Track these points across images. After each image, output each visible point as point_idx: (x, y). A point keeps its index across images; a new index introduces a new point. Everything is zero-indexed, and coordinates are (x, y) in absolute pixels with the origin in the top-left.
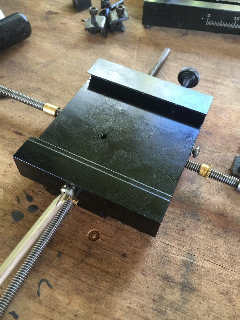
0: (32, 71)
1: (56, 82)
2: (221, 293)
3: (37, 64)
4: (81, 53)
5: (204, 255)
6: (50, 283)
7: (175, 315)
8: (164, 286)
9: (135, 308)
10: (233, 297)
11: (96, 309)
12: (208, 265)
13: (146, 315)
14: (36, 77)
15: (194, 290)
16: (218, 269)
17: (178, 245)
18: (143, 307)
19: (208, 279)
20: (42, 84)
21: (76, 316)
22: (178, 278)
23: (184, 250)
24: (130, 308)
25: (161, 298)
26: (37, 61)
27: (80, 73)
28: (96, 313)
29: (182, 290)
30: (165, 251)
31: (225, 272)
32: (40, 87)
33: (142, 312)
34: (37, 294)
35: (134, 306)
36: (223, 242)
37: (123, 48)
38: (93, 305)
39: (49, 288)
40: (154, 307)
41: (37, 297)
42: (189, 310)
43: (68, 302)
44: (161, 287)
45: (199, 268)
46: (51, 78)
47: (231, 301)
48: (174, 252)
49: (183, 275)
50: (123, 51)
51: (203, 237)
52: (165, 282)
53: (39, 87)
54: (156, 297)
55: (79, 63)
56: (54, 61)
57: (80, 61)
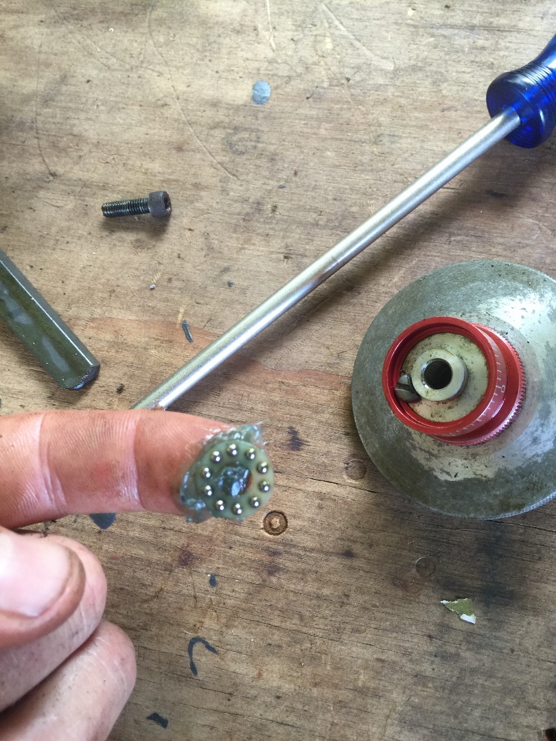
0: (21, 126)
1: (88, 143)
3: (26, 99)
6: (210, 642)
7: (478, 657)
9: (393, 658)
11: (314, 676)
12: (536, 537)
13: (418, 668)
14: (36, 141)
15: (512, 596)
18: (410, 654)
20: (56, 159)
22: (474, 580)
24: (382, 661)
25: (444, 627)
26: (24, 91)
27: (140, 98)
28: (316, 685)
29: (487, 604)
30: (435, 525)
32: (53, 169)
33: (409, 665)
34: (190, 671)
35: (389, 656)
38: (307, 670)
39: (212, 653)
40: (431, 649)
41: (193, 676)
42: (507, 642)
43: (256, 672)
45: (517, 547)
46: (71, 134)
48: (456, 523)
49: (483, 571)
53: (50, 168)
54: (432, 629)
55: (128, 67)
56: (64, 79)
57: (128, 59)
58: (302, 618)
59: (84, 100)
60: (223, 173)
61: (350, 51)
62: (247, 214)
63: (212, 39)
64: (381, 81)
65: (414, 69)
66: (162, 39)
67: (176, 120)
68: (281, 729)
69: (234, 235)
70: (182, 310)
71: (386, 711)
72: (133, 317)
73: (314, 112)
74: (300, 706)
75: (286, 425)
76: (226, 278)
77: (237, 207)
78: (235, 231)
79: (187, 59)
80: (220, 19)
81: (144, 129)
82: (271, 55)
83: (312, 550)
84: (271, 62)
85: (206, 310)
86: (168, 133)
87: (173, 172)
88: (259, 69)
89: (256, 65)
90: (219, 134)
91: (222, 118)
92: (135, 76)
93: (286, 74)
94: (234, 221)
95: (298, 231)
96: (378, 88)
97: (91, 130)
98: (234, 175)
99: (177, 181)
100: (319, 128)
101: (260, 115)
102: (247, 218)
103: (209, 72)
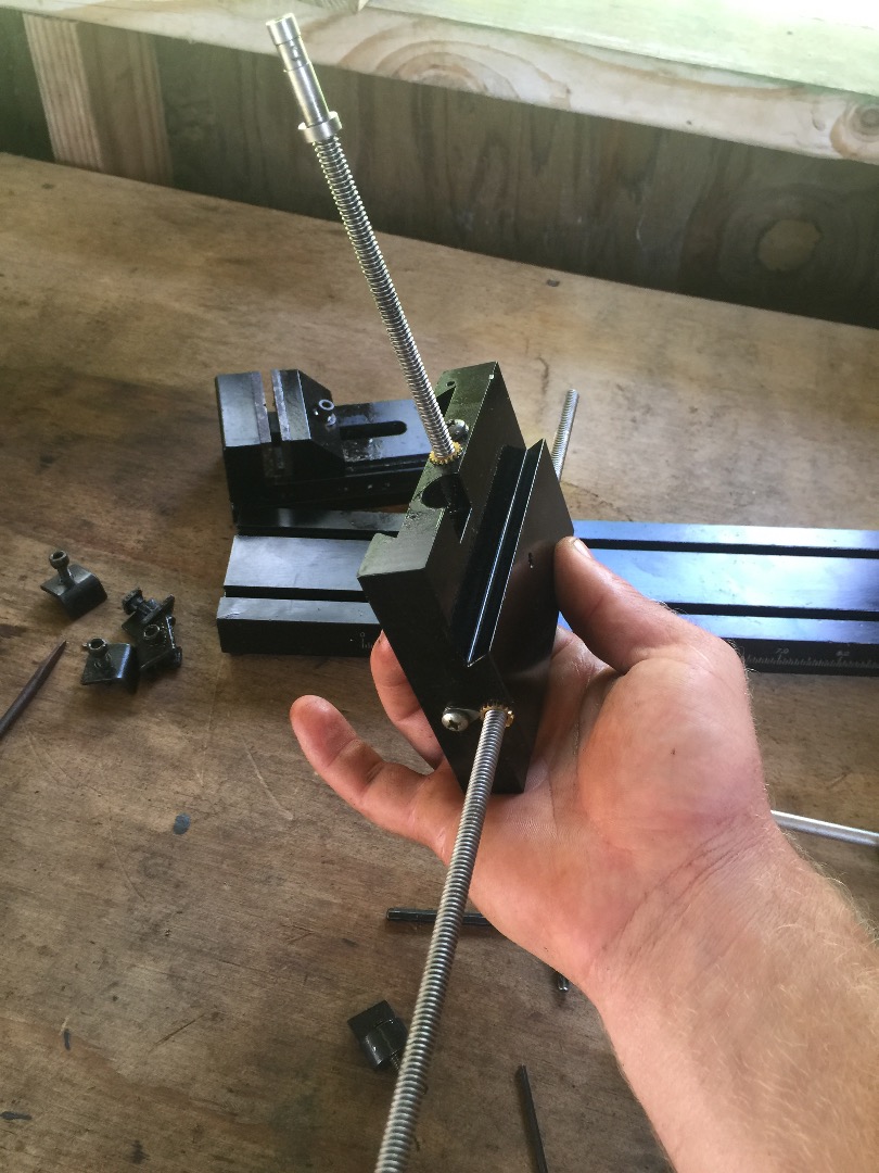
1: (22, 850)
4: (81, 752)
27: (78, 814)
37: (179, 723)
46: (10, 839)
50: (179, 733)
55: (75, 784)
56: (16, 787)
57: (76, 777)
59: (29, 809)
60: (133, 893)
61: (261, 799)
62: (145, 934)
63: (152, 770)
64: (281, 829)
65: (310, 822)
66: (110, 763)
67: (104, 839)
69: (129, 952)
70: (67, 1019)
72: (23, 1020)
73: (221, 848)
75: (135, 1138)
76: (113, 992)
77: (138, 926)
78: (131, 949)
79: (127, 785)
80: (163, 753)
81: (74, 844)
82: (197, 791)
84: (198, 797)
85: (89, 1020)
86: (94, 850)
87: (89, 888)
88: (184, 803)
89: (183, 798)
90: (138, 856)
91: (145, 843)
92: (79, 793)
93: (206, 810)
94: (132, 939)
95: (185, 955)
96: (277, 834)
97: (28, 839)
98: (141, 896)
99: (91, 895)
100: (222, 863)
101: (177, 844)
102: (144, 938)
103: (143, 799)
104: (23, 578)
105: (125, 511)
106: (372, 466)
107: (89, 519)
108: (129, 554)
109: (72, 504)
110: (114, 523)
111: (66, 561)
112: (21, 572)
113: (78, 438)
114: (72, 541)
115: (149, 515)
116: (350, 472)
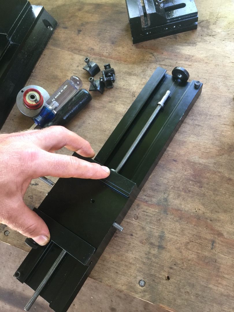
2: (176, 249)
4: (98, 113)
5: (169, 232)
7: (155, 259)
8: (150, 247)
9: (138, 257)
10: (182, 250)
11: (121, 259)
12: (171, 236)
13: (143, 260)
15: (164, 248)
16: (175, 238)
17: (157, 228)
18: (141, 257)
19: (170, 243)
21: (113, 263)
22: (157, 244)
23: (160, 230)
24: (135, 258)
25: (149, 253)
28: (121, 261)
29: (159, 249)
30: (150, 231)
31: (178, 239)
33: (141, 259)
35: (137, 257)
36: (179, 224)
37: (123, 104)
38: (120, 258)
40: (146, 257)
42: (162, 257)
43: (109, 257)
44: (149, 248)
45: (167, 238)
47: (181, 252)
48: (155, 231)
49: (159, 242)
51: (169, 223)
52: (151, 246)
54: (147, 253)
55: (98, 121)
56: (84, 123)
57: (98, 120)
58: (120, 247)
59: (88, 128)
68: (113, 269)
71: (135, 268)
74: (117, 265)
80: (120, 112)
81: (100, 136)
83: (124, 233)
92: (99, 124)
104: (78, 66)
105: (102, 44)
106: (175, 20)
107: (93, 48)
108: (105, 57)
109: (88, 43)
110: (100, 48)
111: (89, 60)
112: (77, 65)
113: (87, 23)
114: (89, 54)
115: (109, 44)
116: (168, 23)
